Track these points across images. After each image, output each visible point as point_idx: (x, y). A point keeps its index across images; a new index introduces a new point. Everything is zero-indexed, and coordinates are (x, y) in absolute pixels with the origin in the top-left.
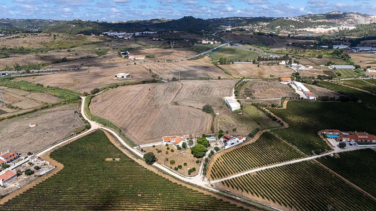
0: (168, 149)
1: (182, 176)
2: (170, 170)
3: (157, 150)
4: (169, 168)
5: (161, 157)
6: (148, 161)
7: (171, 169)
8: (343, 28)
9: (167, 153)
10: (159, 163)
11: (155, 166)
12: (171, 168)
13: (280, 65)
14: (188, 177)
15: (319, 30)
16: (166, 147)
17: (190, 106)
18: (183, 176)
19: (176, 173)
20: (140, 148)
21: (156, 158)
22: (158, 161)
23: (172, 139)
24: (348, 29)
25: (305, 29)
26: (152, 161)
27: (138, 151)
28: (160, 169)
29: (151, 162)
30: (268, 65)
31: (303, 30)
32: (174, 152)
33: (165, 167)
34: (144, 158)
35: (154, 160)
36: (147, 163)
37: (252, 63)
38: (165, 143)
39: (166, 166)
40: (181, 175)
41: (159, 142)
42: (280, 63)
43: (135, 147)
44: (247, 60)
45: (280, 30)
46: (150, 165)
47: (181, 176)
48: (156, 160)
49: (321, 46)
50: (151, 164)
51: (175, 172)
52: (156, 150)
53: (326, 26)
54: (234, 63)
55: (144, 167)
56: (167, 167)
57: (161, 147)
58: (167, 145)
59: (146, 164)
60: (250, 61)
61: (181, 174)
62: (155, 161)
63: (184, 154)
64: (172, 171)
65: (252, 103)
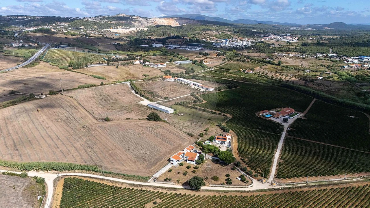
0: (189, 167)
1: (242, 187)
2: (223, 187)
4: (219, 186)
8: (140, 29)
11: (203, 190)
13: (135, 65)
14: (249, 186)
15: (122, 31)
17: (127, 119)
19: (233, 187)
20: (157, 179)
24: (144, 29)
25: (108, 30)
27: (161, 182)
28: (213, 190)
30: (124, 65)
31: (108, 31)
33: (214, 186)
37: (106, 65)
38: (176, 163)
40: (240, 187)
42: (135, 63)
45: (87, 31)
49: (141, 45)
51: (230, 186)
53: (123, 27)
54: (88, 66)
55: (199, 195)
56: (217, 185)
58: (181, 164)
59: (195, 192)
60: (103, 63)
64: (225, 187)
65: (175, 103)
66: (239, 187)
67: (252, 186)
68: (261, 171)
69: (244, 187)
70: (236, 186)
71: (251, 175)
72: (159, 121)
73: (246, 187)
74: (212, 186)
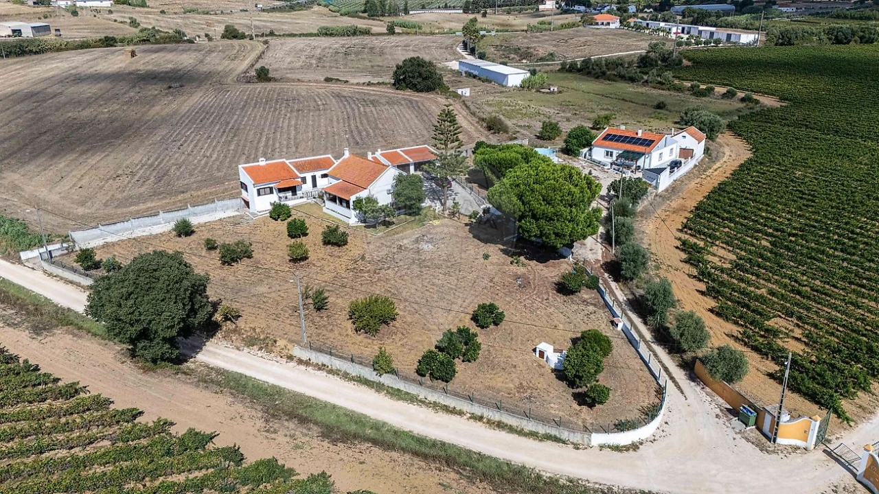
0: (297, 230)
1: (529, 426)
2: (379, 387)
3: (211, 246)
4: (355, 370)
5: (262, 289)
6: (145, 334)
7: (387, 380)
9: (299, 258)
10: (251, 342)
11: (219, 371)
12: (382, 364)
13: (543, 11)
16: (282, 226)
17: (327, 80)
18: (542, 429)
19: (450, 410)
20: (70, 251)
21: (215, 305)
22: (241, 323)
23: (308, 176)
26: (186, 331)
27: (59, 272)
28: (278, 392)
29: (171, 341)
30: (507, 13)
32: (345, 243)
33: (321, 367)
34: (95, 308)
35: (201, 316)
36: (133, 354)
38: (263, 204)
39: (323, 359)
41: (219, 204)
42: (542, 7)
43: (34, 253)
44: (446, 4)
46: (169, 368)
47: (511, 430)
48: (218, 317)
50: (180, 360)
51: (433, 397)
52: (204, 253)
54: (411, 12)
55: (101, 403)
56: (337, 364)
57: (239, 229)
58: (278, 212)
59: (129, 370)
60: (454, 7)
61: (512, 412)
62: (211, 329)
63: (426, 247)
64: (396, 394)
65: (563, 64)
66: (500, 425)
67: (634, 447)
68: (810, 341)
69: (548, 437)
70: (477, 410)
71: (688, 356)
72: (429, 89)
73: (565, 435)
74: (307, 363)
